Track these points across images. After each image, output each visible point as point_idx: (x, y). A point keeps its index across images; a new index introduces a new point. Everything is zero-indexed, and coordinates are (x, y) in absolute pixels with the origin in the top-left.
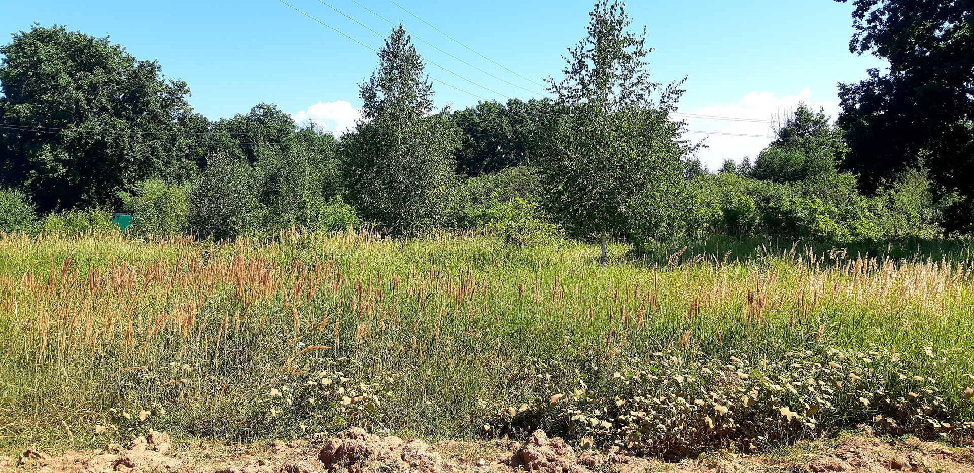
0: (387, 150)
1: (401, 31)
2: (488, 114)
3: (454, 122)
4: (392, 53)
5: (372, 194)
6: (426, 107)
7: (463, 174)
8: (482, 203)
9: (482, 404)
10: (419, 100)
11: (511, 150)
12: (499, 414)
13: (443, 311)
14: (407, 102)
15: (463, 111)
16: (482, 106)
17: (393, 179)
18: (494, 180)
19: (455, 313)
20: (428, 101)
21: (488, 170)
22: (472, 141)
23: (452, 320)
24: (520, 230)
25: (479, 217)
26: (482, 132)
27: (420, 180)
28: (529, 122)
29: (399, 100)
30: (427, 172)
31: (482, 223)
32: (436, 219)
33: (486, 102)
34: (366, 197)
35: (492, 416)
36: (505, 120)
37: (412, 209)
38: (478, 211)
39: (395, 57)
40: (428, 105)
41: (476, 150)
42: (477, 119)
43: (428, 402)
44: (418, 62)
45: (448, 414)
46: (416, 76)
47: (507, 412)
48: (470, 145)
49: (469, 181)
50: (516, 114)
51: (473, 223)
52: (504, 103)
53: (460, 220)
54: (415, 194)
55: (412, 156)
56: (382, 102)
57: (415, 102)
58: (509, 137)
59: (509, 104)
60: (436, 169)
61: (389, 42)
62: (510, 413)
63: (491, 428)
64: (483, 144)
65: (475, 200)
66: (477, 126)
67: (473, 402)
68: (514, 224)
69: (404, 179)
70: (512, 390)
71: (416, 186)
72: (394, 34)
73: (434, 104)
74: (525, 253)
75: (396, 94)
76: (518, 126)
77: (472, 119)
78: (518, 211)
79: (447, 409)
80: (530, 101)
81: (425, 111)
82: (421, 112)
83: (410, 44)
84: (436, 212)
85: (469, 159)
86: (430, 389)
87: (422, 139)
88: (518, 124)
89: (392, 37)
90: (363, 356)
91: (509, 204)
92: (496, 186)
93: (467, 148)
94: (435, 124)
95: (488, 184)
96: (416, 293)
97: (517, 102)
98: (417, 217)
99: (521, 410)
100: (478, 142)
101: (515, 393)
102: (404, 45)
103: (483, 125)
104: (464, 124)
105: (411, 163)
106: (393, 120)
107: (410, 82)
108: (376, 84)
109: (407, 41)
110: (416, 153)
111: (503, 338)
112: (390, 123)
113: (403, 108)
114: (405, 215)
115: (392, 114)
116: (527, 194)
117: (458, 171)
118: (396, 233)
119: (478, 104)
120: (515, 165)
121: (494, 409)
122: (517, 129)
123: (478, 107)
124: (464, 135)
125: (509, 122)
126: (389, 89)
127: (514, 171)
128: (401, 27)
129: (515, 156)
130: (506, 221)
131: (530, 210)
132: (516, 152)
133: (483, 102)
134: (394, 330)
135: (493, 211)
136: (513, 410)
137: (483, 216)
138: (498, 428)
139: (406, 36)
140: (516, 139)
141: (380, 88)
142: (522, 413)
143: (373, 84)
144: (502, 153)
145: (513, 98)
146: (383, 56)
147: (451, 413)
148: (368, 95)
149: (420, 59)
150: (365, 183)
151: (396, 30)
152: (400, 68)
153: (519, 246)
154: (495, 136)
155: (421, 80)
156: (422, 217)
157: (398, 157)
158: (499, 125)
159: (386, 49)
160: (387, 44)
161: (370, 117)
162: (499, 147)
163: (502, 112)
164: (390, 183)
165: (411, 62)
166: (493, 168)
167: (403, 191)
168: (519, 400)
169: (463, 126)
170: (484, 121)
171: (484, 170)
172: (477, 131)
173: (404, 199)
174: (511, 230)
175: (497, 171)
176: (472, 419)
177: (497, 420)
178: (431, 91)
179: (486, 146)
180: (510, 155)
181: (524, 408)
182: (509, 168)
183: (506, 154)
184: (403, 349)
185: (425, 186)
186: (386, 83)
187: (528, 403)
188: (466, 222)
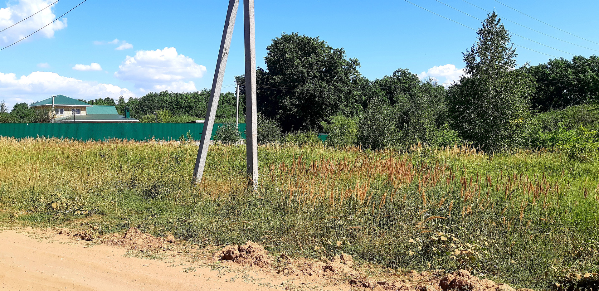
0: (482, 95)
1: (494, 16)
2: (557, 68)
3: (530, 74)
4: (487, 31)
5: (470, 123)
6: (510, 65)
7: (537, 109)
8: (551, 130)
9: (555, 268)
10: (506, 60)
11: (575, 93)
12: (567, 276)
13: (525, 202)
14: (497, 62)
15: (537, 66)
16: (552, 62)
17: (485, 113)
18: (561, 114)
19: (533, 204)
20: (513, 61)
21: (556, 107)
22: (543, 86)
23: (531, 209)
24: (582, 150)
25: (548, 139)
26: (552, 80)
27: (504, 113)
28: (590, 72)
29: (491, 61)
30: (509, 108)
31: (551, 144)
32: (515, 141)
33: (555, 59)
34: (466, 125)
35: (561, 277)
36: (570, 71)
37: (498, 133)
38: (548, 136)
39: (489, 33)
40: (512, 63)
41: (546, 93)
42: (548, 71)
43: (513, 261)
44: (506, 35)
45: (528, 271)
46: (504, 45)
47: (574, 276)
48: (542, 90)
49: (541, 114)
50: (579, 67)
51: (544, 144)
52: (570, 60)
53: (533, 142)
54: (500, 123)
55: (499, 98)
56: (479, 63)
57: (502, 62)
58: (574, 83)
59: (574, 59)
60: (517, 106)
61: (485, 24)
62: (576, 277)
63: (561, 286)
64: (552, 89)
65: (545, 128)
66: (548, 77)
67: (547, 265)
68: (577, 145)
69: (493, 113)
70: (578, 261)
71: (502, 118)
72: (488, 18)
73: (516, 63)
74: (586, 166)
75: (489, 58)
76: (581, 75)
77: (544, 71)
78: (581, 136)
79: (527, 268)
80: (591, 57)
81: (510, 67)
82: (507, 68)
83: (500, 24)
84: (516, 135)
85: (541, 99)
86: (515, 253)
87: (507, 87)
88: (580, 74)
89: (487, 21)
90: (467, 226)
91: (574, 131)
92: (562, 118)
93: (540, 91)
94: (517, 76)
95: (555, 117)
96: (504, 189)
97: (580, 58)
98: (501, 139)
99: (585, 276)
100: (548, 87)
101: (581, 264)
102: (496, 25)
103: (552, 76)
104: (538, 75)
105: (498, 103)
106: (486, 74)
107: (499, 49)
108: (475, 52)
109: (498, 22)
110: (503, 96)
111: (571, 224)
112: (484, 77)
113: (494, 66)
114: (493, 137)
115: (486, 71)
116: (588, 124)
117: (534, 107)
118: (486, 149)
119: (549, 61)
120: (578, 103)
121: (563, 272)
122: (580, 77)
123: (549, 63)
124: (537, 82)
125: (574, 73)
126: (485, 55)
127: (577, 107)
128: (494, 13)
129: (578, 97)
130: (571, 144)
131: (591, 136)
132: (579, 94)
133: (553, 59)
134: (488, 212)
135: (560, 135)
136: (579, 276)
137: (552, 140)
138: (566, 286)
139: (497, 19)
140: (579, 84)
141: (477, 54)
142: (586, 278)
143: (473, 52)
144: (567, 95)
145: (577, 55)
146: (480, 33)
147: (530, 271)
148: (469, 59)
149: (507, 33)
150: (465, 116)
151: (490, 15)
152: (492, 40)
153: (581, 162)
154: (562, 83)
155: (507, 47)
156: (505, 139)
157: (489, 99)
158: (565, 75)
159: (483, 29)
160: (483, 25)
161: (470, 73)
162: (565, 91)
163: (568, 65)
164: (483, 116)
165: (501, 35)
166: (560, 105)
167: (491, 121)
168: (583, 269)
169: (537, 77)
170: (553, 73)
171: (553, 107)
172: (548, 80)
173: (492, 126)
174: (575, 150)
175: (563, 108)
176: (546, 277)
177: (565, 280)
178: (515, 54)
179: (555, 90)
180: (574, 96)
181: (587, 275)
182: (573, 105)
183: (571, 95)
184: (495, 224)
185: (508, 118)
186: (483, 50)
187: (591, 272)
188: (538, 143)
